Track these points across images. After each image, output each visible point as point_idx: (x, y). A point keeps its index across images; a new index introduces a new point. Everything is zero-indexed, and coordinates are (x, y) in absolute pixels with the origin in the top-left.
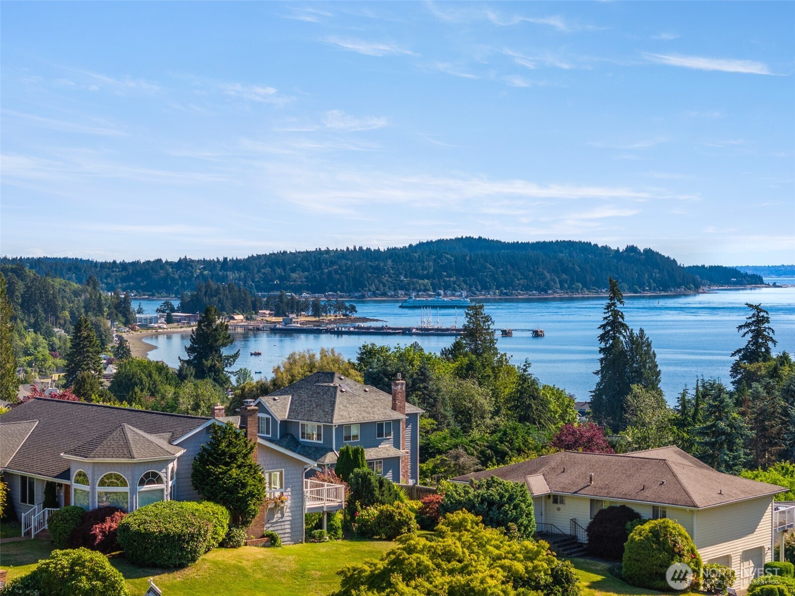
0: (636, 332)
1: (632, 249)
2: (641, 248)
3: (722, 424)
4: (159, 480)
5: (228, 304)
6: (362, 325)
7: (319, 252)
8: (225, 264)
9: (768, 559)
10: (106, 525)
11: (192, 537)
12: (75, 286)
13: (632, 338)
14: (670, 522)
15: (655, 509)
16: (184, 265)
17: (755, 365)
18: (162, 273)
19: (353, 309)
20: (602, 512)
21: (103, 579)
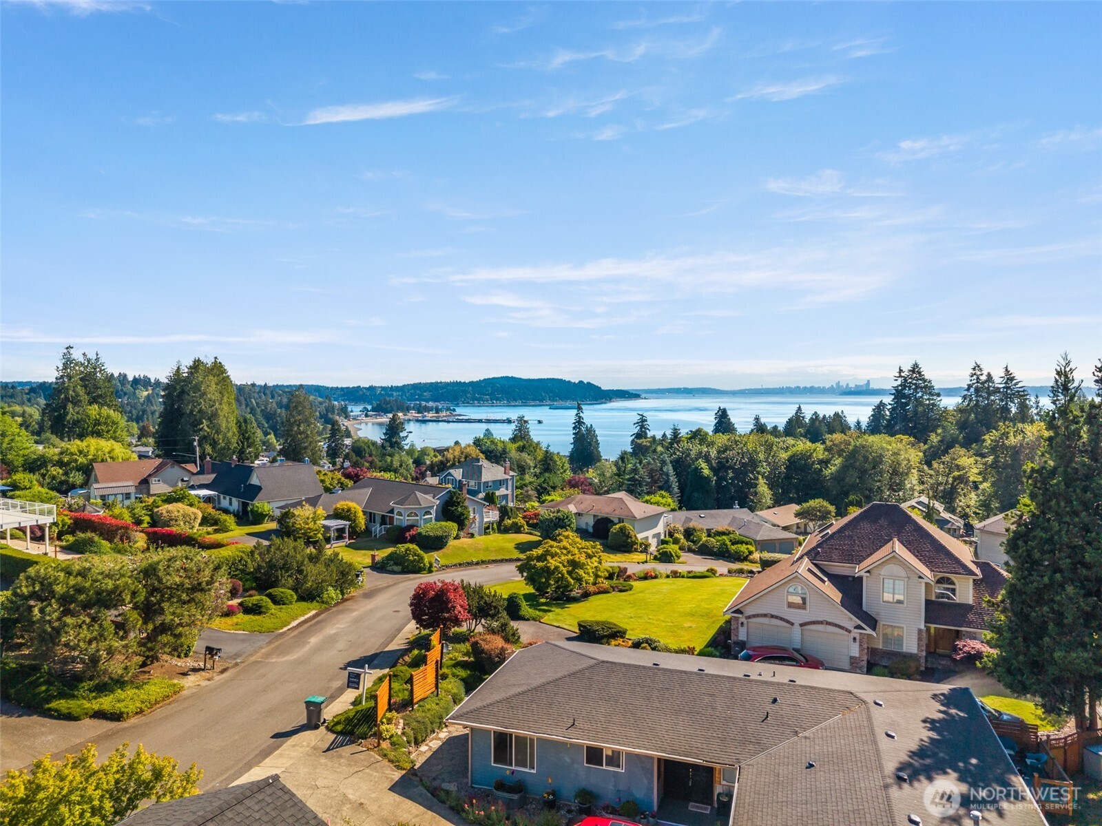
0: (589, 426)
1: (581, 382)
2: (585, 382)
3: (637, 477)
4: (431, 514)
5: (395, 408)
6: (459, 418)
7: (437, 383)
8: (392, 388)
9: (662, 537)
10: (411, 533)
11: (446, 536)
12: (320, 399)
13: (587, 429)
14: (627, 525)
15: (619, 519)
16: (372, 388)
17: (641, 440)
18: (361, 393)
19: (454, 410)
20: (598, 520)
21: (418, 556)
